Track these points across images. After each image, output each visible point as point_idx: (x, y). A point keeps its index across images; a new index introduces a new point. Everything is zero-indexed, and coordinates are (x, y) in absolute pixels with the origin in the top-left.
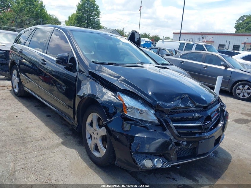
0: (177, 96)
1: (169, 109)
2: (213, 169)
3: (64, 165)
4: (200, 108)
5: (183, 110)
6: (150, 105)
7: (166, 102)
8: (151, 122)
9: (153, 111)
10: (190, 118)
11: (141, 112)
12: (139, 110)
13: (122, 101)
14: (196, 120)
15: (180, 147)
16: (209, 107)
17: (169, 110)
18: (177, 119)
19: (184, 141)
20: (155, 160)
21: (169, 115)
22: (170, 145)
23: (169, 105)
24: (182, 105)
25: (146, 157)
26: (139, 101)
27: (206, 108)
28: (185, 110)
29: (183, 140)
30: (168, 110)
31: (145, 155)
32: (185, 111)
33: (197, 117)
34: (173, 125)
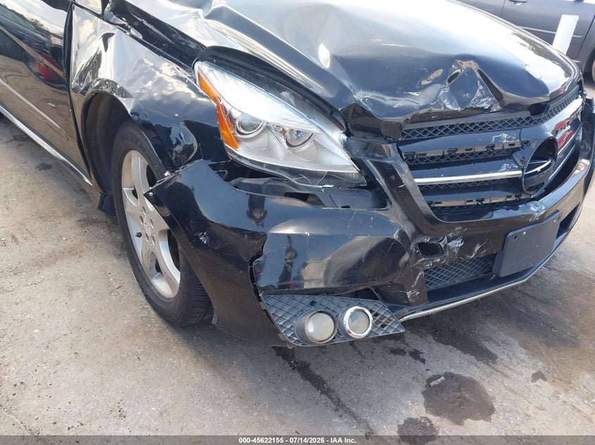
0: (432, 70)
1: (401, 119)
2: (543, 311)
3: (57, 328)
4: (516, 111)
5: (453, 122)
6: (325, 107)
7: (392, 91)
8: (330, 177)
9: (338, 135)
10: (481, 153)
11: (294, 139)
12: (283, 132)
13: (215, 100)
14: (501, 158)
15: (438, 260)
16: (552, 106)
17: (400, 126)
18: (432, 158)
19: (454, 238)
20: (344, 312)
21: (399, 144)
22: (403, 254)
23: (401, 103)
24: (451, 104)
25: (313, 303)
26: (285, 94)
27: (540, 111)
28: (462, 121)
29: (450, 235)
30: (398, 123)
31: (307, 300)
32: (462, 125)
33: (507, 147)
34: (415, 181)
